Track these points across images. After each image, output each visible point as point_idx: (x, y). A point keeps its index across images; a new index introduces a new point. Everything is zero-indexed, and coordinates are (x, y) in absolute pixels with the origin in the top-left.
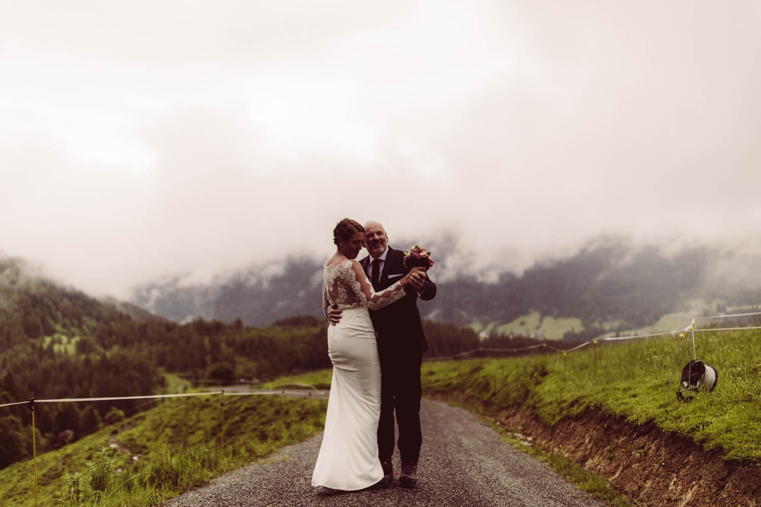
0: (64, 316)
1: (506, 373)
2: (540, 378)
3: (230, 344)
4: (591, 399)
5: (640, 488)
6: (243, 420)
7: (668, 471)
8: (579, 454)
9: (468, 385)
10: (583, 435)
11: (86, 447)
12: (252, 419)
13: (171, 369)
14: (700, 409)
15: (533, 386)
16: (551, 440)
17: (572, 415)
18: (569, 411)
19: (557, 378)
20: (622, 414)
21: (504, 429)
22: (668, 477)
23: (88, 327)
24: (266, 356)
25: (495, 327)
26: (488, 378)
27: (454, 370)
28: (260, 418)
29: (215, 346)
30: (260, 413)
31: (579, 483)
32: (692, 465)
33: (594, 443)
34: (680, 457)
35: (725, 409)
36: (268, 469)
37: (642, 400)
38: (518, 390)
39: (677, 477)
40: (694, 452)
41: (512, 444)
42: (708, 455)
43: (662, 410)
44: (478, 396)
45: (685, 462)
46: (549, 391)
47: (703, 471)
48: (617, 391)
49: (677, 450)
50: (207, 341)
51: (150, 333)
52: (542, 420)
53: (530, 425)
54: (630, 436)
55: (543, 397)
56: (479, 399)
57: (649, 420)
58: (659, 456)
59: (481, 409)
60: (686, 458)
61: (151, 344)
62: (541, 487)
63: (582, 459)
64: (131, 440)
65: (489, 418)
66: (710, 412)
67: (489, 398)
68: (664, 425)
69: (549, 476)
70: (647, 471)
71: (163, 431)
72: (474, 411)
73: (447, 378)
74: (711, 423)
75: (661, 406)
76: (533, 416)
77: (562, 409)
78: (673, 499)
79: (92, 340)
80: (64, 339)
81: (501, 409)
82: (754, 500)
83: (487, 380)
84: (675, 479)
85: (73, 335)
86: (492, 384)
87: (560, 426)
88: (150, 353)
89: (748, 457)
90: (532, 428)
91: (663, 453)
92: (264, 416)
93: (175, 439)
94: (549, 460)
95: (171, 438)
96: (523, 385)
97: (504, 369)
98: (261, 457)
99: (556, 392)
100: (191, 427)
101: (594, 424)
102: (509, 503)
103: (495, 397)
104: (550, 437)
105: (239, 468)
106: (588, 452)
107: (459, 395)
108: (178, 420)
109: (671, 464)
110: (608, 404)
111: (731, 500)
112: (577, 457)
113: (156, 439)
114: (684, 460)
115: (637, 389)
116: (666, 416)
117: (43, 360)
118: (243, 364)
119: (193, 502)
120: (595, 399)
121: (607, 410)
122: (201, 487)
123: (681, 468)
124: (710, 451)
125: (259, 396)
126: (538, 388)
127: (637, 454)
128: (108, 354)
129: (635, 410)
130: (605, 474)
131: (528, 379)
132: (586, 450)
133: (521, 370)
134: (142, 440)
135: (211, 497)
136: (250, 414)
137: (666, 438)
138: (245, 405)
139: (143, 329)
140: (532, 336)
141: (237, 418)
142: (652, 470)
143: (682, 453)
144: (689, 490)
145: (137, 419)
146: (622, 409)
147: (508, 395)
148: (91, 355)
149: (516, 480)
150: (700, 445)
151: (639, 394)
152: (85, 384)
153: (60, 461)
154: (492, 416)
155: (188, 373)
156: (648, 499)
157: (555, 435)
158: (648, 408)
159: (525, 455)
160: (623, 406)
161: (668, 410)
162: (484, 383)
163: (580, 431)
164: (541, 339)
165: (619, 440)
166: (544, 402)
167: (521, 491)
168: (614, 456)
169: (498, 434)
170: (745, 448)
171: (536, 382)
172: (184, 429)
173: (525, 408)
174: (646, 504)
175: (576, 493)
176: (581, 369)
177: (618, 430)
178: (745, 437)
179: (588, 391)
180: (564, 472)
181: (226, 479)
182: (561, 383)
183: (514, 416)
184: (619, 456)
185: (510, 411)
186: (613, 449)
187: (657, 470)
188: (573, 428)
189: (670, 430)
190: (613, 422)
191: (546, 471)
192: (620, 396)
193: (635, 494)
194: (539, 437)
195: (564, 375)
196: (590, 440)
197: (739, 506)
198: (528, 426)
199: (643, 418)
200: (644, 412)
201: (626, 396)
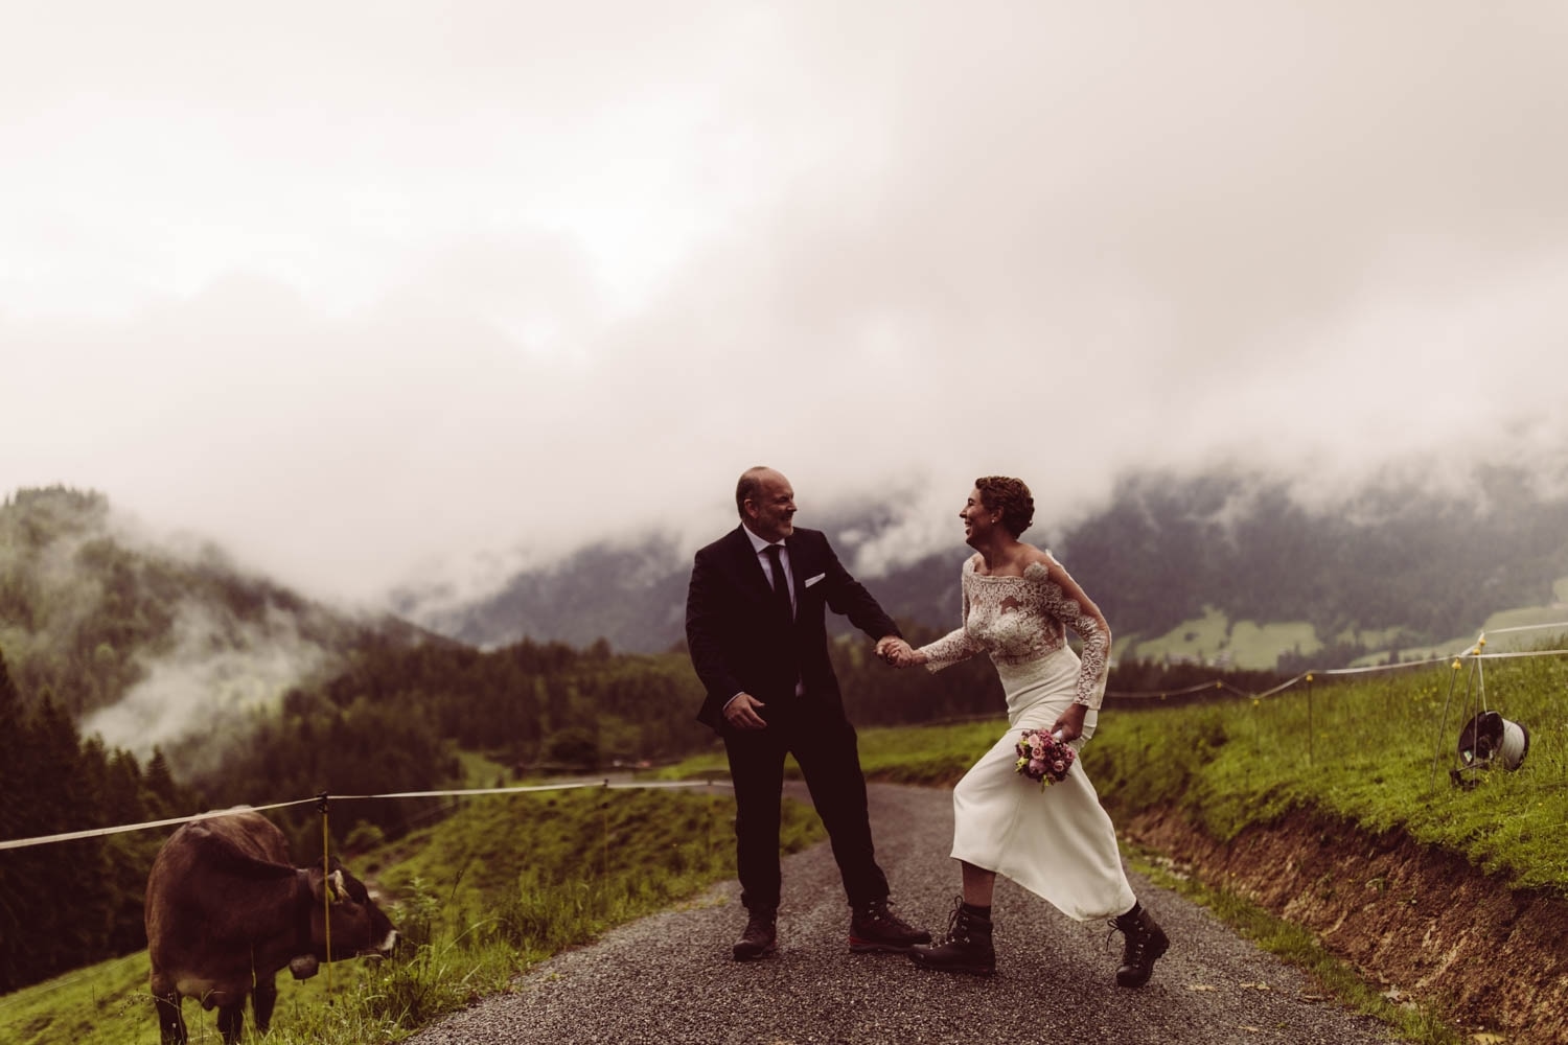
1: (1145, 741)
2: (1211, 750)
3: (586, 690)
4: (1299, 788)
5: (1373, 946)
6: (624, 840)
7: (1423, 914)
8: (1275, 891)
10: (1281, 856)
12: (642, 838)
13: (470, 744)
14: (1487, 802)
15: (1198, 766)
16: (1224, 869)
17: (1265, 818)
18: (1259, 813)
19: (1243, 750)
20: (1350, 814)
21: (1138, 851)
22: (1421, 925)
24: (659, 714)
25: (1133, 646)
26: (1109, 751)
28: (657, 837)
29: (557, 693)
30: (656, 827)
31: (1260, 939)
32: (1463, 902)
33: (1301, 871)
34: (1443, 888)
35: (1532, 800)
36: (696, 918)
37: (1391, 787)
38: (1169, 774)
39: (1437, 924)
40: (1469, 879)
41: (1149, 876)
42: (1489, 883)
43: (1422, 805)
45: (1452, 897)
46: (1228, 775)
47: (1478, 912)
48: (1349, 772)
49: (1439, 877)
50: (540, 685)
51: (427, 670)
52: (1211, 830)
53: (1190, 843)
54: (1364, 854)
55: (1216, 786)
57: (1396, 824)
58: (1408, 888)
60: (1454, 889)
61: (430, 693)
63: (1279, 900)
64: (405, 882)
66: (1504, 807)
67: (1113, 792)
68: (1421, 833)
69: (1207, 929)
70: (1385, 916)
71: (467, 865)
74: (1502, 826)
75: (1421, 799)
76: (1195, 825)
77: (1247, 809)
78: (1426, 963)
81: (1135, 812)
82: (1555, 956)
83: (1107, 756)
84: (1433, 928)
86: (1118, 762)
87: (1242, 841)
88: (428, 711)
89: (1550, 883)
90: (1193, 847)
91: (1416, 882)
92: (665, 832)
93: (492, 881)
94: (1212, 902)
95: (483, 877)
96: (1178, 764)
97: (1142, 733)
98: (680, 899)
99: (1240, 777)
100: (521, 857)
101: (1303, 835)
103: (1123, 790)
104: (1224, 864)
105: (641, 917)
106: (1289, 886)
108: (496, 844)
109: (1428, 901)
110: (1329, 797)
111: (1519, 958)
112: (1271, 897)
113: (455, 881)
114: (1452, 893)
115: (1387, 768)
116: (1427, 815)
118: (614, 731)
119: (579, 965)
120: (1306, 789)
121: (1326, 809)
122: (585, 944)
123: (1444, 908)
124: (1492, 875)
125: (654, 792)
126: (1207, 771)
127: (1372, 886)
128: (346, 715)
129: (1374, 808)
130: (1315, 924)
131: (1188, 752)
132: (1287, 884)
133: (1175, 734)
135: (607, 959)
136: (636, 830)
137: (1422, 856)
138: (626, 811)
139: (415, 660)
140: (1211, 663)
141: (611, 837)
142: (1395, 914)
143: (1449, 880)
144: (1454, 945)
145: (414, 842)
146: (1352, 806)
147: (1148, 785)
148: (314, 718)
150: (1477, 867)
151: (1389, 776)
155: (505, 751)
156: (1386, 965)
157: (1232, 859)
158: (1399, 803)
159: (1170, 894)
160: (1353, 800)
161: (1432, 806)
162: (1102, 761)
163: (1278, 849)
164: (1229, 668)
165: (1344, 863)
166: (1216, 796)
168: (1333, 892)
170: (1548, 867)
171: (1203, 758)
172: (508, 860)
173: (1180, 808)
174: (1380, 974)
175: (1253, 954)
176: (1291, 732)
177: (1345, 844)
178: (1552, 850)
179: (1297, 774)
180: (1236, 922)
181: (625, 934)
182: (1250, 759)
183: (1160, 825)
184: (1342, 891)
185: (1154, 816)
186: (1333, 879)
187: (1404, 913)
188: (1264, 844)
189: (1430, 841)
190: (1336, 830)
191: (1205, 920)
192: (1352, 781)
193: (1365, 958)
194: (1204, 863)
195: (1257, 744)
196: (1294, 865)
197: (1530, 968)
198: (1186, 844)
199: (1388, 820)
200: (1391, 809)
201: (1364, 781)
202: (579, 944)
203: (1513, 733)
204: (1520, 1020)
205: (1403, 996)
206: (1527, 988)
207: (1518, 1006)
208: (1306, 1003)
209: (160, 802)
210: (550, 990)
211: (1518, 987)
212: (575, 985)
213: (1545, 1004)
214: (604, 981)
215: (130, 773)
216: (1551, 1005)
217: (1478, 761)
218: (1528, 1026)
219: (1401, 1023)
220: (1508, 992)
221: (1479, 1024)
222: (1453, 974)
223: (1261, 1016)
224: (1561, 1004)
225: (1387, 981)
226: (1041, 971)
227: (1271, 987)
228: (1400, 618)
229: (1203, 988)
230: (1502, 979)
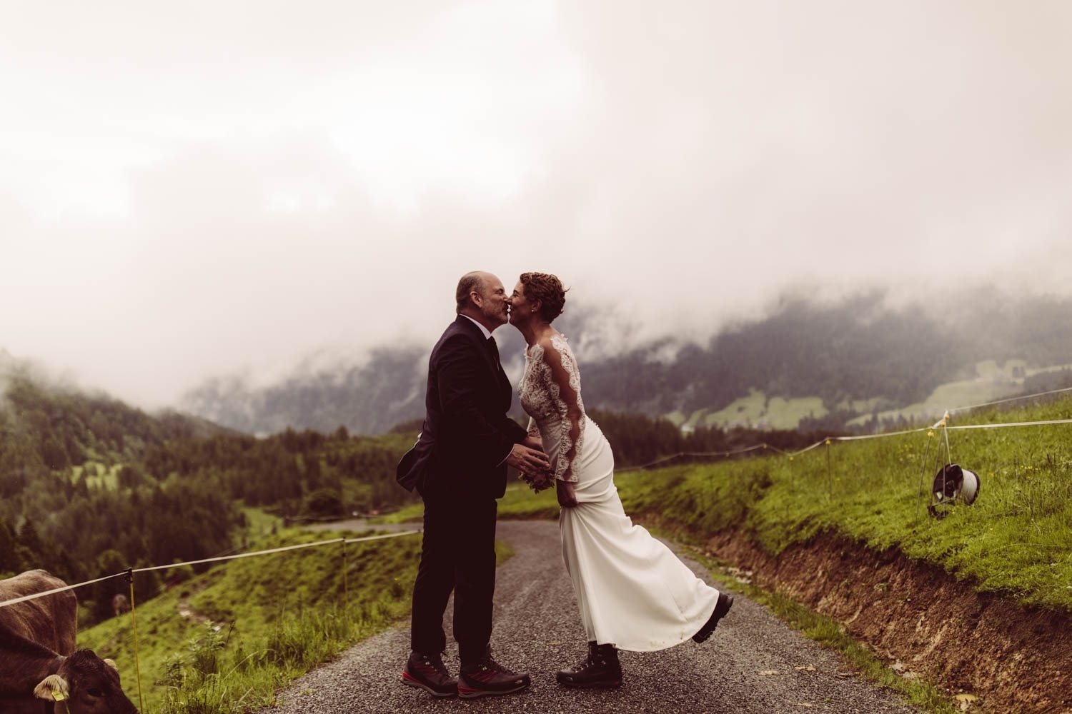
0: (98, 437)
1: (716, 485)
2: (761, 491)
3: (332, 462)
4: (824, 518)
5: (882, 631)
6: (361, 568)
7: (915, 609)
8: (811, 591)
9: (666, 503)
10: (814, 567)
11: (148, 618)
12: (374, 566)
13: (252, 502)
14: (954, 528)
15: (753, 502)
16: (775, 575)
17: (802, 540)
18: (797, 536)
19: (783, 490)
20: (861, 537)
21: (715, 563)
22: (914, 616)
23: (132, 449)
24: (383, 477)
25: (703, 418)
26: (692, 492)
27: (646, 484)
28: (384, 564)
29: (312, 465)
30: (384, 558)
31: (805, 630)
32: (943, 600)
33: (828, 577)
34: (929, 590)
35: (985, 526)
37: (887, 518)
38: (733, 508)
39: (925, 615)
40: (945, 583)
41: (724, 583)
42: (961, 587)
43: (910, 530)
44: (681, 518)
45: (935, 596)
46: (773, 509)
47: (954, 607)
48: (857, 506)
49: (925, 582)
50: (299, 459)
51: (220, 453)
52: (764, 548)
53: (750, 556)
54: (871, 565)
55: (765, 516)
56: (682, 522)
57: (893, 544)
58: (904, 590)
59: (684, 536)
60: (936, 591)
61: (223, 469)
62: (756, 638)
63: (814, 598)
64: (209, 604)
65: (695, 549)
66: (967, 531)
67: (696, 521)
68: (911, 551)
69: (768, 623)
70: (889, 610)
71: (252, 590)
72: (675, 539)
73: (638, 495)
74: (966, 545)
75: (909, 526)
76: (753, 544)
77: (788, 533)
78: (920, 643)
79: (140, 468)
80: (101, 469)
81: (711, 535)
82: (1010, 639)
83: (691, 496)
84: (923, 618)
85: (113, 463)
86: (698, 500)
87: (786, 556)
88: (222, 481)
89: (1004, 587)
90: (752, 560)
91: (909, 586)
92: (390, 561)
93: (270, 600)
94: (770, 602)
95: (264, 598)
96: (739, 501)
97: (714, 480)
98: (399, 619)
99: (782, 509)
100: (289, 582)
101: (829, 551)
102: (714, 661)
103: (703, 519)
104: (774, 571)
105: (372, 636)
106: (821, 588)
107: (654, 518)
108: (271, 574)
109: (918, 599)
110: (845, 525)
111: (985, 641)
112: (808, 595)
113: (244, 601)
114: (934, 593)
115: (883, 503)
116: (914, 538)
117: (73, 500)
118: (353, 490)
119: (326, 680)
120: (829, 519)
121: (844, 533)
122: (331, 662)
123: (930, 604)
124: (962, 581)
126: (759, 505)
127: (878, 588)
128: (164, 486)
129: (877, 533)
130: (841, 616)
131: (745, 493)
132: (819, 586)
133: (736, 480)
134: (224, 604)
135: (347, 674)
136: (369, 560)
137: (912, 567)
139: (210, 447)
140: (755, 426)
141: (353, 566)
142: (896, 608)
143: (932, 584)
144: (939, 630)
145: (214, 575)
146: (861, 531)
147: (719, 516)
148: (140, 489)
149: (726, 631)
150: (951, 575)
151: (885, 509)
152: (134, 529)
153: (113, 638)
154: (700, 544)
155: (275, 507)
156: (892, 645)
157: (780, 568)
158: (894, 529)
159: (740, 597)
160: (862, 527)
161: (917, 531)
162: (687, 500)
163: (812, 562)
164: (768, 429)
165: (858, 571)
166: (765, 524)
167: (730, 645)
168: (852, 592)
169: (706, 570)
170: (1001, 576)
171: (756, 496)
172: (281, 585)
173: (742, 532)
174: (888, 651)
175: (801, 642)
176: (815, 476)
177: (857, 558)
178: (1003, 562)
179: (822, 508)
180: (788, 617)
181: (360, 651)
182: (788, 497)
183: (729, 544)
184: (858, 592)
185: (724, 537)
186: (851, 583)
187: (902, 608)
188: (802, 558)
189: (918, 557)
190: (851, 549)
191: (766, 617)
192: (860, 513)
193: (876, 640)
194: (761, 571)
195: (792, 485)
196: (823, 573)
197: (993, 647)
198: (747, 557)
199: (887, 541)
200: (888, 534)
201: (868, 513)
202: (327, 662)
203: (969, 478)
204: (987, 684)
205: (905, 668)
206: (991, 661)
207: (985, 675)
208: (841, 679)
209: (31, 553)
210: (304, 703)
211: (985, 661)
212: (323, 699)
213: (1005, 673)
214: (344, 693)
215: (9, 533)
216: (1009, 674)
217: (947, 499)
218: (993, 689)
219: (907, 691)
220: (978, 664)
221: (959, 688)
222: (939, 652)
223: (812, 693)
224: (1016, 673)
225: (893, 657)
226: (657, 668)
227: (817, 668)
228: (879, 391)
229: (770, 673)
230: (973, 656)
